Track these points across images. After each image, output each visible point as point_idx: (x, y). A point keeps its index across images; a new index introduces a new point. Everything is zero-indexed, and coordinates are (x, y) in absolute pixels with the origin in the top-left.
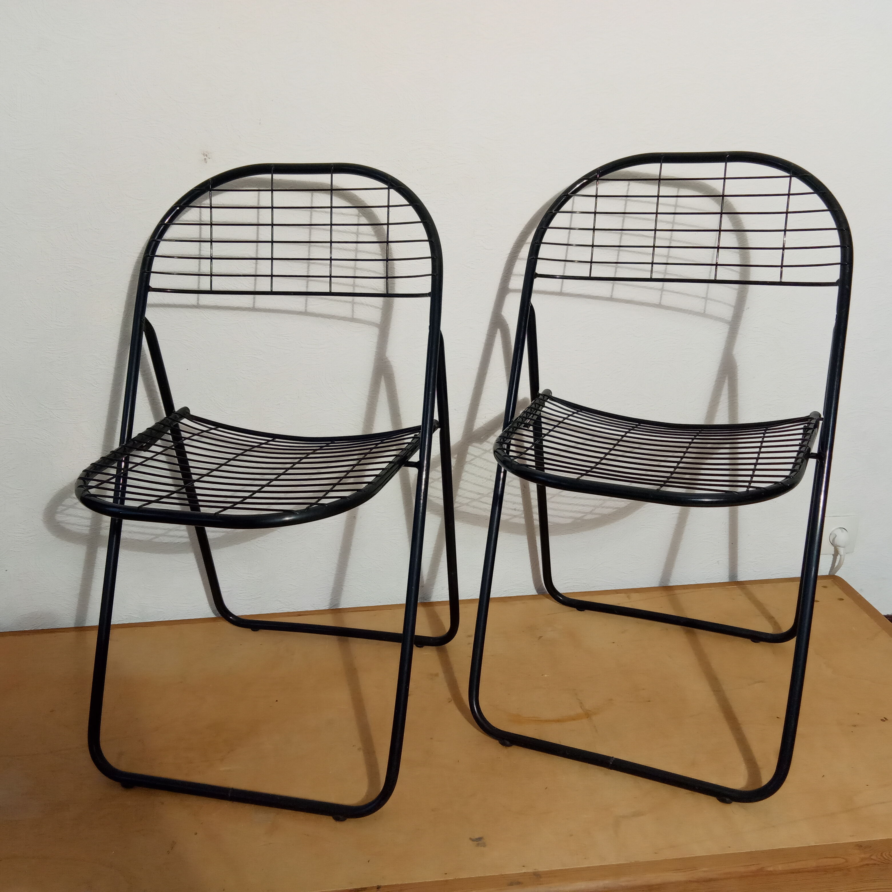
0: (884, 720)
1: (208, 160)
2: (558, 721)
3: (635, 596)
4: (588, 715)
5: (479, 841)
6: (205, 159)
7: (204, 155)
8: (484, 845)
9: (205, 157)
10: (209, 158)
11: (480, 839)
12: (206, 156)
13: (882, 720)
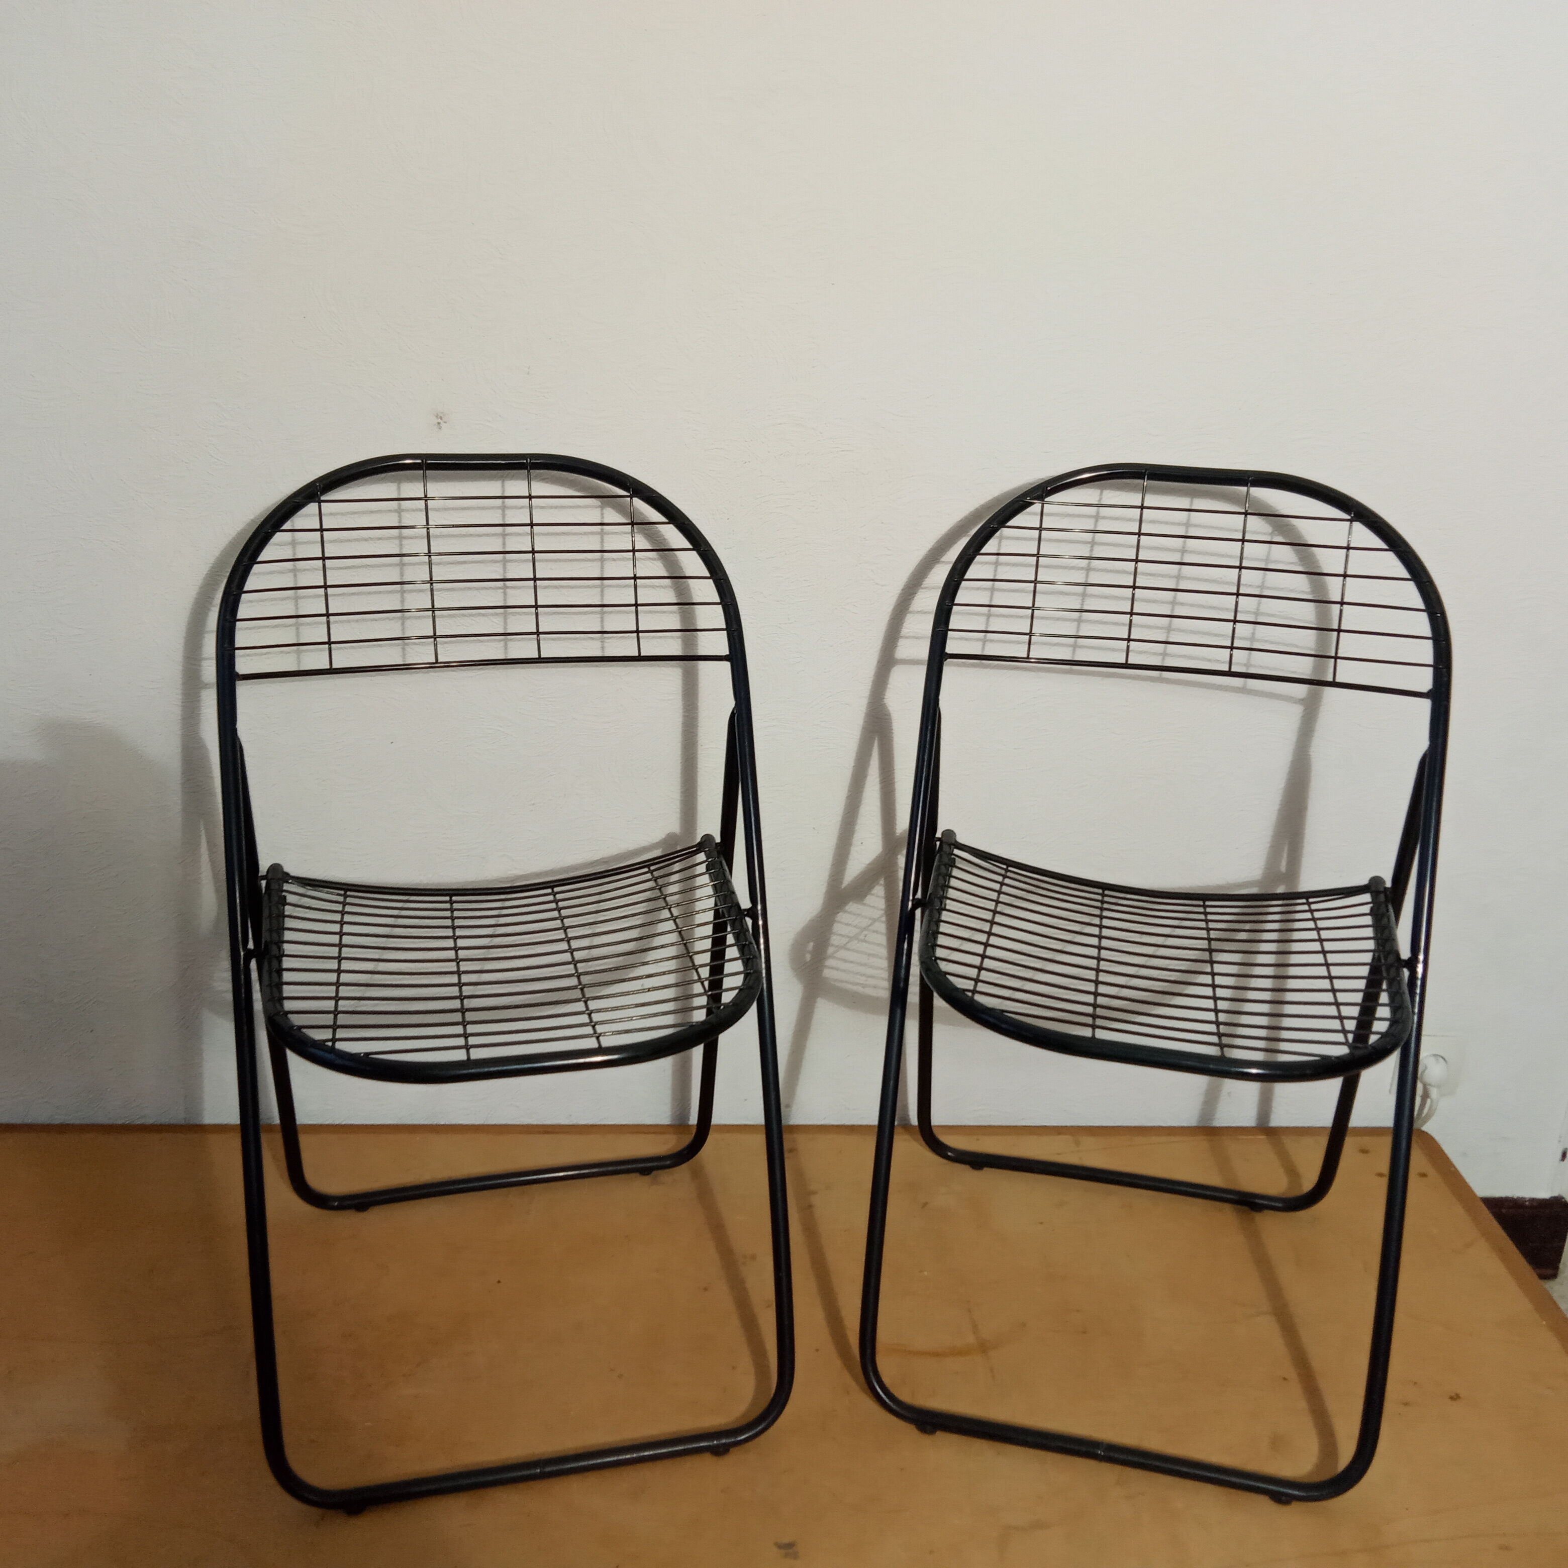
0: (1455, 1398)
1: (443, 425)
2: (936, 1355)
3: (1088, 1141)
4: (983, 1348)
5: (788, 1548)
6: (439, 423)
7: (437, 417)
8: (795, 1556)
9: (439, 420)
10: (445, 422)
11: (790, 1545)
12: (441, 418)
13: (1452, 1398)
